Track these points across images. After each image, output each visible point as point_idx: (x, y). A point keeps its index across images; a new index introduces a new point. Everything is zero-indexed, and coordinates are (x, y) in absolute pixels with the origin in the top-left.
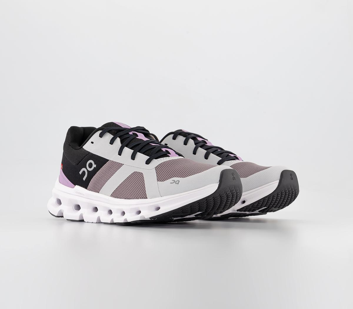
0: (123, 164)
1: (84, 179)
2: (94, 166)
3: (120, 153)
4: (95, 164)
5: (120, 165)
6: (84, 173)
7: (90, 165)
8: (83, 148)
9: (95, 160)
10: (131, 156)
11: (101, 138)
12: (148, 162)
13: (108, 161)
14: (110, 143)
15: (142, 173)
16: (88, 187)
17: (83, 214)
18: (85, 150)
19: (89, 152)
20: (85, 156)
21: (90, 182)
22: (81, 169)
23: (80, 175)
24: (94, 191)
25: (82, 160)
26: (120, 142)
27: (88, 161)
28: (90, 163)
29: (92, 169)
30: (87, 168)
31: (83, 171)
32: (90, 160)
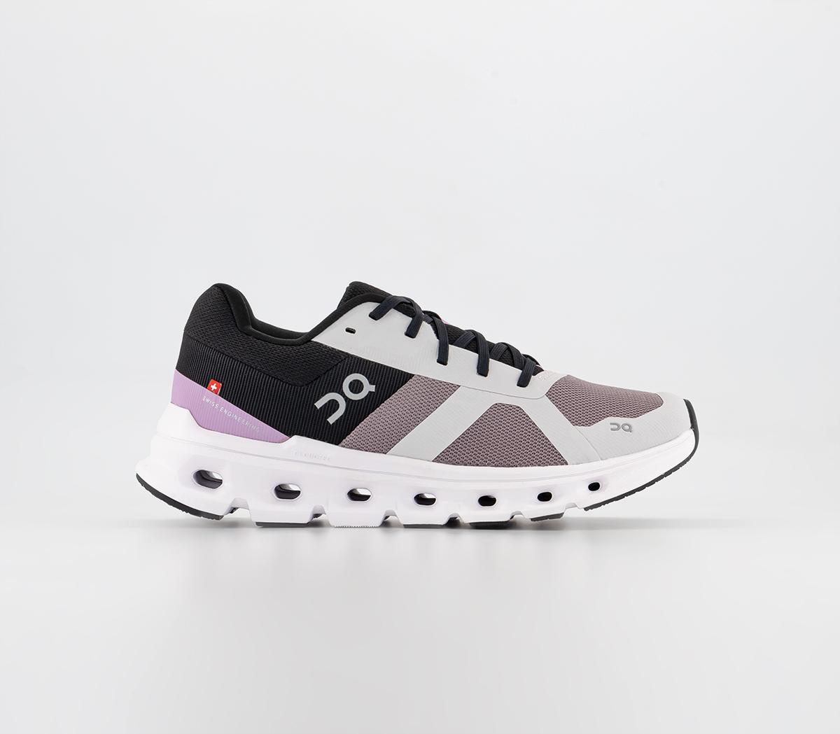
0: (459, 386)
1: (332, 420)
2: (369, 388)
3: (443, 359)
4: (370, 383)
5: (448, 390)
6: (333, 406)
7: (356, 387)
8: (315, 342)
9: (370, 374)
10: (478, 368)
11: (376, 320)
12: (523, 382)
13: (411, 378)
14: (407, 334)
15: (519, 407)
16: (344, 440)
17: (322, 507)
18: (333, 348)
19: (347, 353)
20: (337, 364)
21: (358, 427)
22: (323, 395)
23: (318, 410)
24: (367, 451)
25: (325, 373)
26: (433, 332)
27: (347, 376)
28: (354, 380)
29: (363, 397)
30: (343, 393)
31: (330, 401)
32: (354, 373)
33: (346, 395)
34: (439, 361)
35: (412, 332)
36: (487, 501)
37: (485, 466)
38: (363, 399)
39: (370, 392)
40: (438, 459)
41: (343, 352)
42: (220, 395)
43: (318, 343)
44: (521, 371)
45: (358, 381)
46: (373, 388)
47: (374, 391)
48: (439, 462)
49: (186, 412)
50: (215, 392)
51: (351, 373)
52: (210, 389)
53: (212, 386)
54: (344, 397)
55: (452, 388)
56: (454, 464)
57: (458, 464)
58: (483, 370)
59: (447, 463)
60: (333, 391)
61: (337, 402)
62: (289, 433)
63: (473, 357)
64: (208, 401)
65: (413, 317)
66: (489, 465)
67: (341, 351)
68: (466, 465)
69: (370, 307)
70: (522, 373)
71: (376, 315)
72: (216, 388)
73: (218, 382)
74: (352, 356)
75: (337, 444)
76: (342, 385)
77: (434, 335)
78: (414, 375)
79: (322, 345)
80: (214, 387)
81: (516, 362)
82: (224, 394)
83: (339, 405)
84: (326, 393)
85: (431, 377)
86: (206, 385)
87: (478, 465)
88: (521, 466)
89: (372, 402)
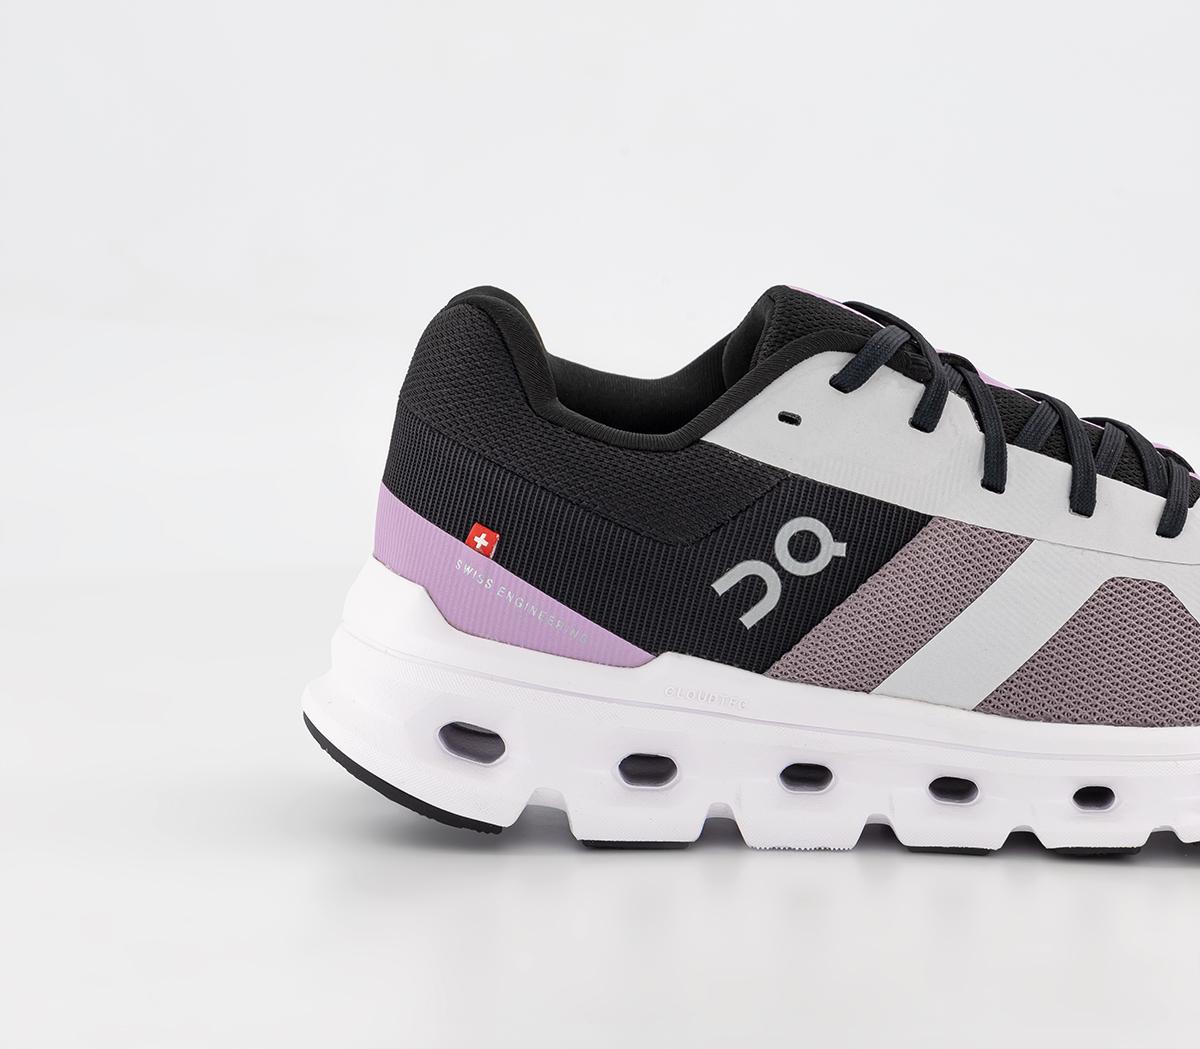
0: (1031, 540)
1: (750, 619)
2: (832, 549)
3: (994, 479)
4: (836, 538)
5: (1009, 548)
6: (752, 589)
7: (804, 546)
8: (711, 445)
9: (835, 518)
10: (1071, 497)
11: (846, 392)
12: (1170, 526)
13: (925, 524)
14: (915, 423)
15: (1161, 586)
16: (777, 664)
17: (729, 807)
18: (751, 460)
19: (783, 472)
20: (762, 497)
21: (809, 635)
22: (731, 566)
23: (719, 599)
24: (826, 686)
25: (734, 518)
26: (970, 415)
27: (785, 522)
28: (799, 533)
29: (819, 569)
30: (776, 560)
31: (747, 578)
32: (801, 515)
33: (784, 564)
34: (986, 485)
35: (925, 418)
36: (1094, 797)
37: (1092, 723)
38: (819, 574)
39: (834, 558)
40: (988, 706)
41: (774, 468)
42: (495, 559)
43: (717, 447)
44: (1162, 500)
45: (810, 534)
46: (840, 550)
47: (844, 555)
48: (987, 712)
49: (418, 591)
50: (485, 552)
51: (794, 517)
52: (473, 545)
53: (476, 539)
54: (776, 570)
55: (1016, 546)
56: (1023, 718)
57: (1031, 717)
58: (1082, 501)
59: (1005, 715)
60: (754, 558)
61: (762, 580)
62: (655, 648)
63: (1059, 472)
64: (468, 570)
65: (927, 382)
66: (1100, 721)
67: (769, 466)
68: (1049, 720)
69: (832, 362)
70: (1168, 503)
71: (844, 382)
72: (486, 544)
73: (492, 529)
74: (795, 477)
75: (761, 671)
76: (773, 544)
77: (974, 424)
78: (931, 517)
79: (727, 451)
80: (481, 541)
81: (1152, 479)
82: (504, 556)
83: (765, 587)
84: (738, 561)
85: (970, 520)
86: (463, 535)
87: (1075, 721)
88: (1172, 723)
89: (841, 581)
